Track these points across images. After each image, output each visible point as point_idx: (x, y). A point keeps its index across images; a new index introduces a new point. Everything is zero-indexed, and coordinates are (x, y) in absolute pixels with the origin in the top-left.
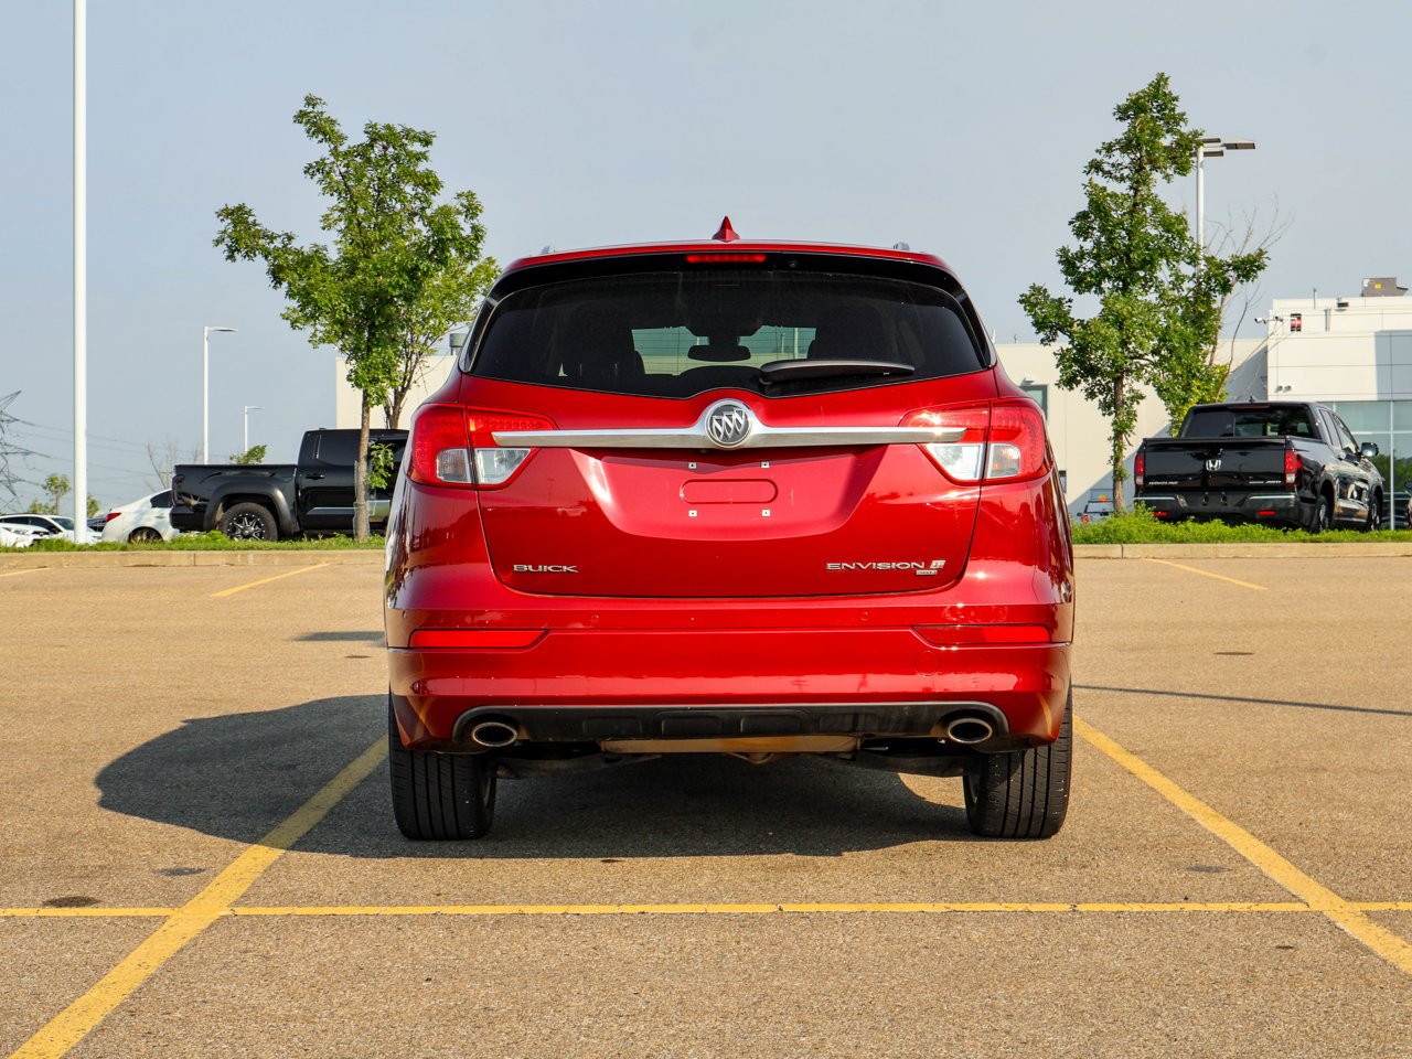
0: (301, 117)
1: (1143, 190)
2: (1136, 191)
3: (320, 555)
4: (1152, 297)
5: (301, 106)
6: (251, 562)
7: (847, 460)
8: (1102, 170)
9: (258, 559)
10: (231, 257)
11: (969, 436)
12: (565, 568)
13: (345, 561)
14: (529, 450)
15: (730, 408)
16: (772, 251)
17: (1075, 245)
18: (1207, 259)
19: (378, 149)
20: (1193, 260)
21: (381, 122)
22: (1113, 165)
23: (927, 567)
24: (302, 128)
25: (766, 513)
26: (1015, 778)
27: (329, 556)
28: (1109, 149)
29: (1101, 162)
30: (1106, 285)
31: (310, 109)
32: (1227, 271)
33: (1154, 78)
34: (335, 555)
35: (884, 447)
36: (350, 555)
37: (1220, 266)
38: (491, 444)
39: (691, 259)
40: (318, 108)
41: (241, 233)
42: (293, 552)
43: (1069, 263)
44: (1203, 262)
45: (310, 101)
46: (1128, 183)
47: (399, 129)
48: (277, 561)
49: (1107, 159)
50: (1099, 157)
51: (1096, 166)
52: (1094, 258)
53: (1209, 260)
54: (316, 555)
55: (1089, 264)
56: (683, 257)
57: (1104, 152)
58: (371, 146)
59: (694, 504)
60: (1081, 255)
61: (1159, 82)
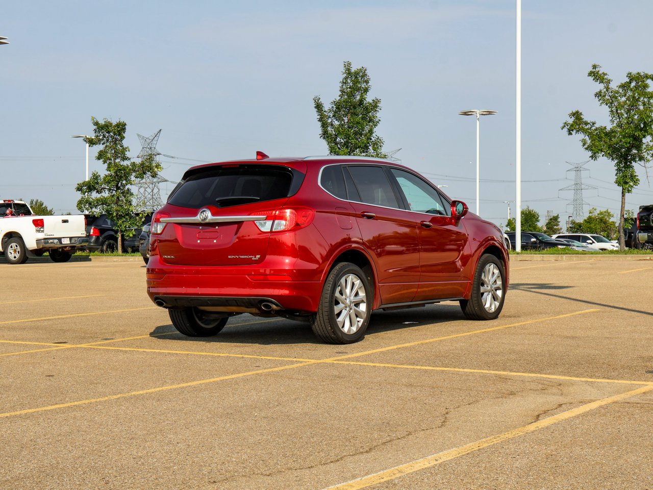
0: (590, 74)
3: (592, 257)
5: (591, 69)
6: (564, 259)
7: (236, 226)
9: (567, 258)
10: (570, 134)
11: (267, 219)
12: (172, 257)
13: (601, 259)
14: (166, 224)
15: (204, 211)
16: (240, 164)
19: (633, 84)
21: (634, 72)
23: (255, 257)
24: (591, 78)
25: (215, 241)
26: (316, 324)
27: (595, 257)
31: (594, 70)
34: (598, 257)
35: (243, 222)
36: (604, 256)
39: (223, 167)
40: (597, 70)
41: (577, 123)
42: (582, 255)
45: (595, 67)
47: (642, 74)
48: (575, 259)
54: (590, 257)
56: (221, 166)
58: (630, 83)
59: (199, 239)
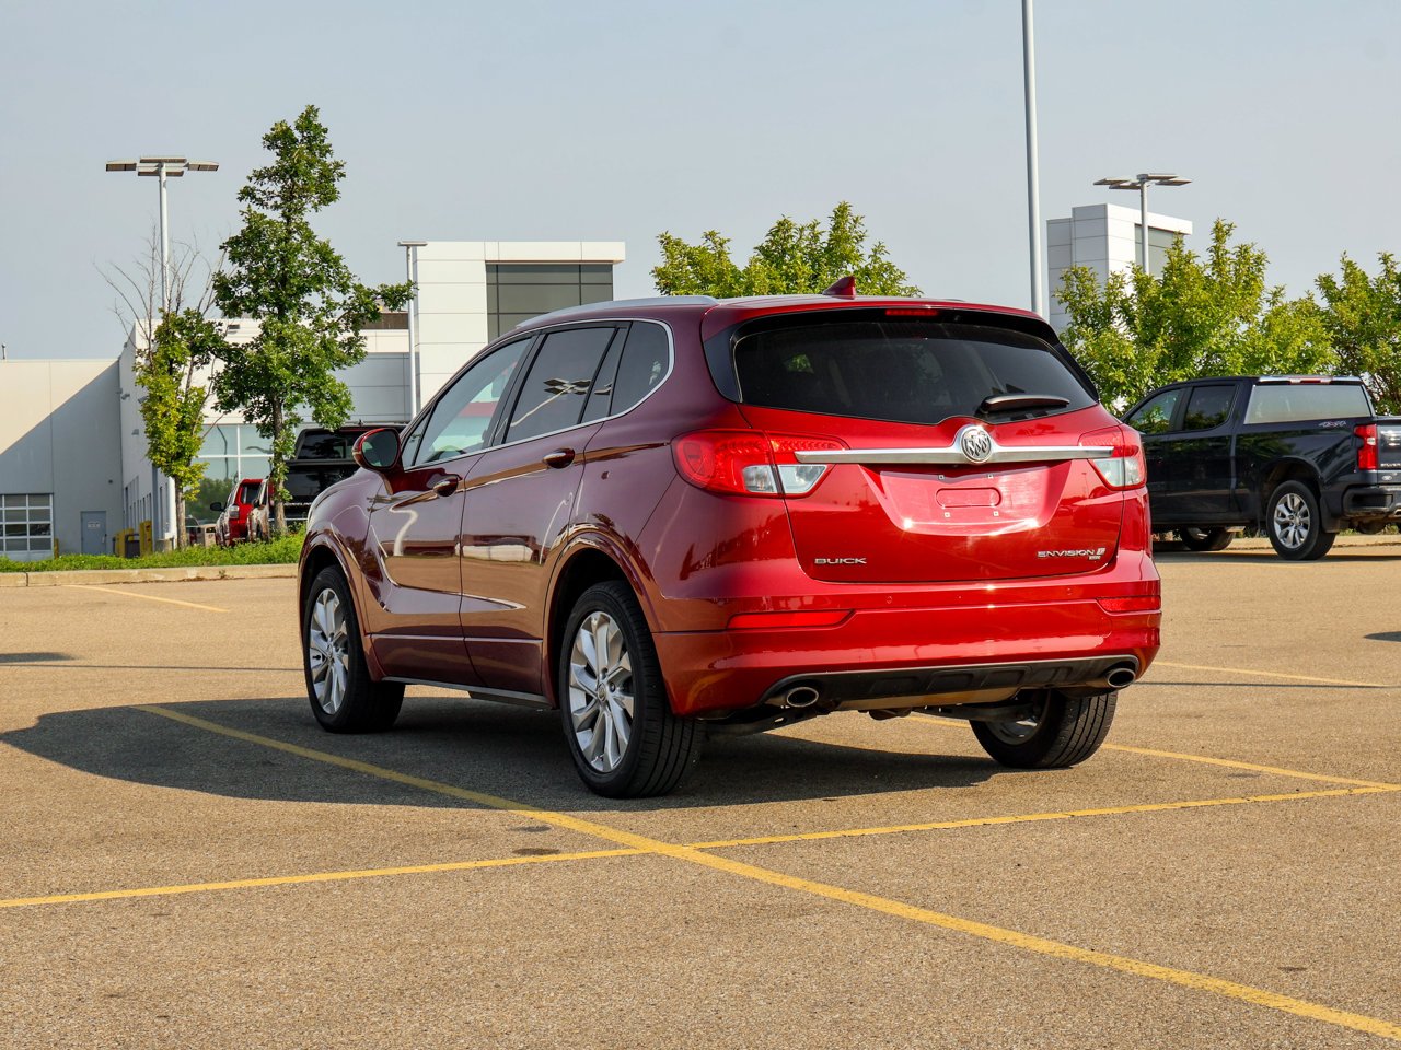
1: (296, 219)
2: (289, 219)
4: (305, 322)
8: (254, 197)
12: (857, 560)
14: (826, 466)
17: (231, 270)
18: (355, 287)
20: (344, 289)
22: (264, 193)
23: (1095, 553)
26: (1082, 720)
28: (260, 176)
29: (253, 190)
30: (263, 308)
32: (375, 299)
33: (304, 110)
37: (369, 293)
38: (794, 460)
39: (888, 313)
43: (223, 288)
44: (351, 290)
46: (280, 211)
49: (258, 187)
50: (251, 185)
51: (247, 193)
52: (253, 283)
53: (358, 288)
55: (245, 290)
57: (254, 179)
60: (238, 281)
61: (308, 113)
